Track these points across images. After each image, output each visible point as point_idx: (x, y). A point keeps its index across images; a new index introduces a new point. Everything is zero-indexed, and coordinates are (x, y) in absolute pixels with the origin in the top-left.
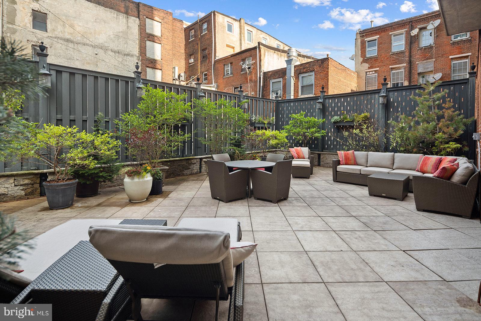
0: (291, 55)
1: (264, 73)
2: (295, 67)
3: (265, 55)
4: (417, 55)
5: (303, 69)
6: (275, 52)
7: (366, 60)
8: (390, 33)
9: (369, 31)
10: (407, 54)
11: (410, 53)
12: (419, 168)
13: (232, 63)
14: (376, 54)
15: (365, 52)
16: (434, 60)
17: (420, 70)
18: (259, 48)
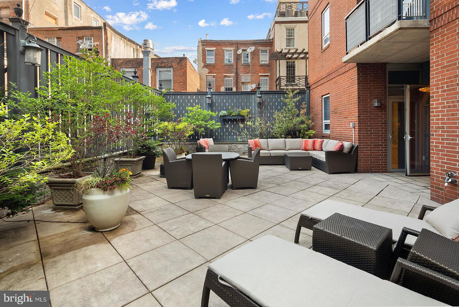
0: (148, 47)
1: (113, 60)
2: (152, 59)
3: (112, 39)
4: (241, 69)
5: (161, 63)
6: (121, 39)
7: (206, 66)
8: (224, 48)
9: (208, 42)
10: (235, 67)
11: (237, 66)
12: (303, 147)
13: (60, 38)
14: (214, 63)
15: (206, 59)
16: (251, 74)
17: (243, 81)
18: (105, 29)
